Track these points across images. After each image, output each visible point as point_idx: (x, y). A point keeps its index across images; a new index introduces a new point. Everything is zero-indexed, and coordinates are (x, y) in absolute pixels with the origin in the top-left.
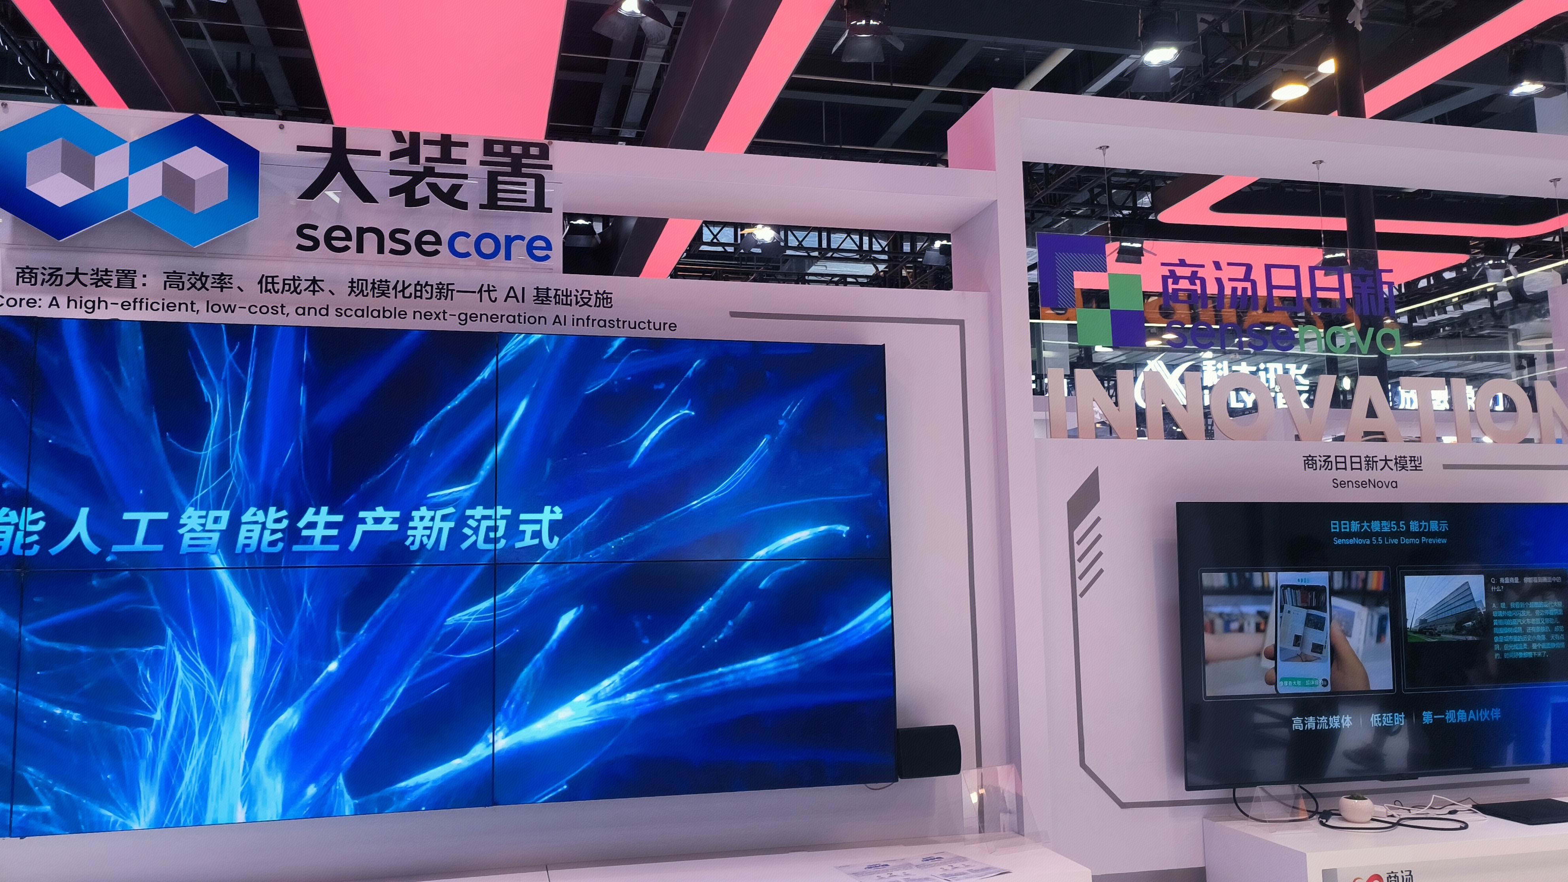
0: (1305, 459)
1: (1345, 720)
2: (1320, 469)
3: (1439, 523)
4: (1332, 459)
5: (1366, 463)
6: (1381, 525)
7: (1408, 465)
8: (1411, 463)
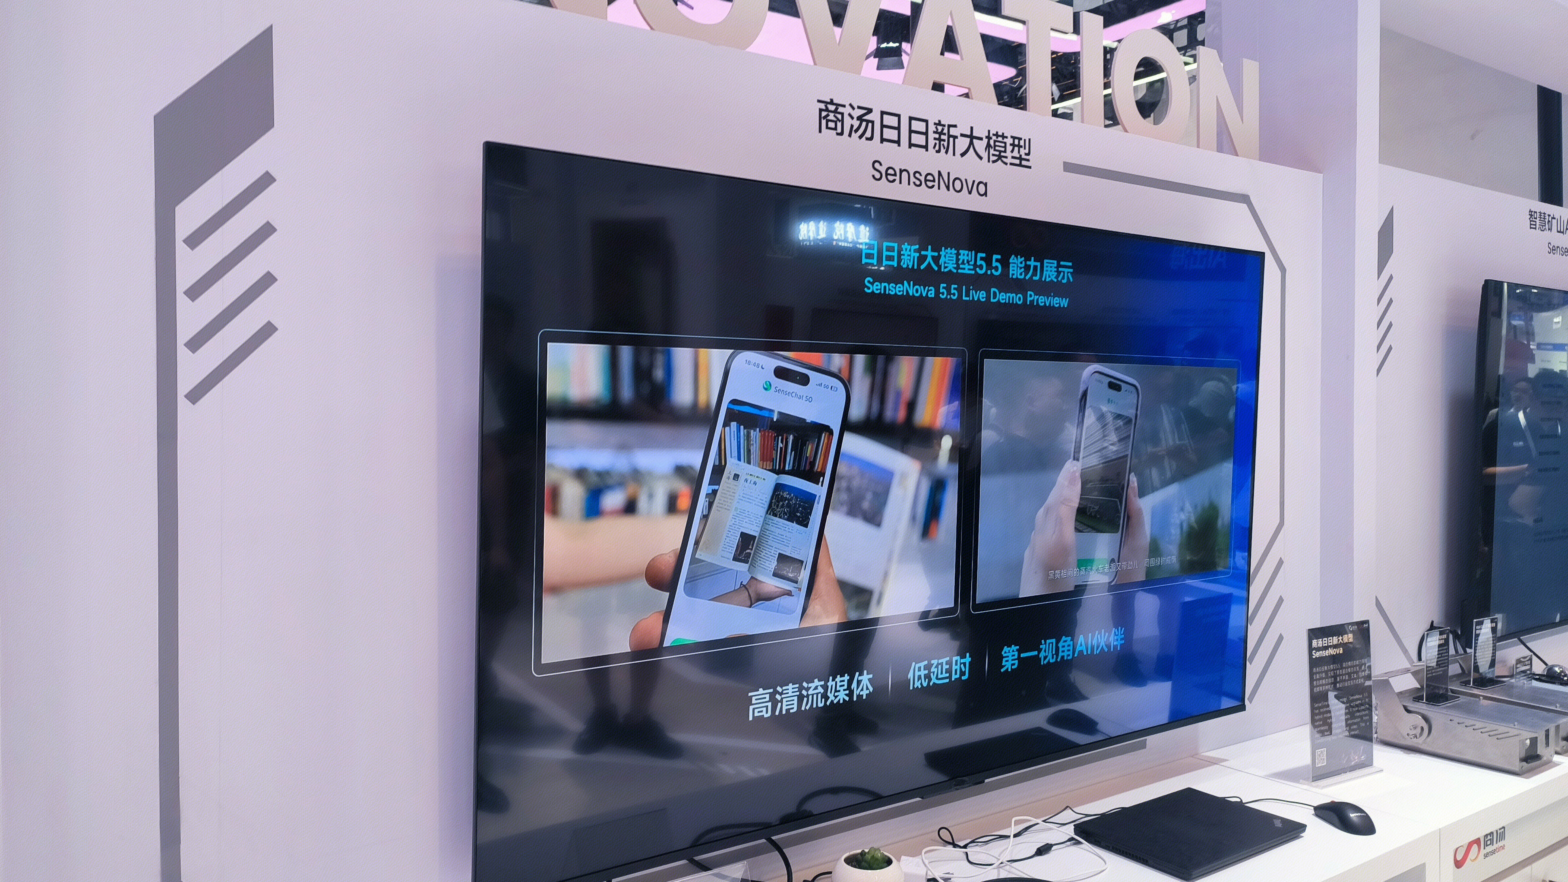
0: (823, 106)
1: (859, 682)
2: (850, 135)
3: (1059, 266)
4: (875, 116)
5: (937, 136)
6: (958, 260)
7: (1008, 154)
8: (1012, 151)
